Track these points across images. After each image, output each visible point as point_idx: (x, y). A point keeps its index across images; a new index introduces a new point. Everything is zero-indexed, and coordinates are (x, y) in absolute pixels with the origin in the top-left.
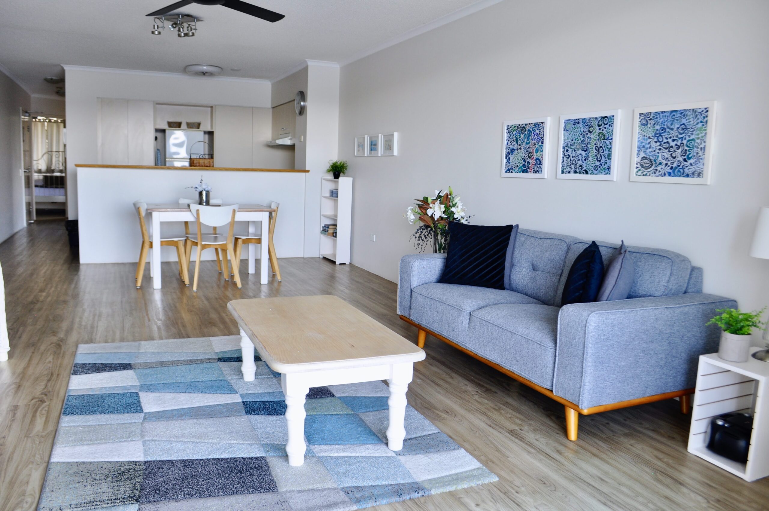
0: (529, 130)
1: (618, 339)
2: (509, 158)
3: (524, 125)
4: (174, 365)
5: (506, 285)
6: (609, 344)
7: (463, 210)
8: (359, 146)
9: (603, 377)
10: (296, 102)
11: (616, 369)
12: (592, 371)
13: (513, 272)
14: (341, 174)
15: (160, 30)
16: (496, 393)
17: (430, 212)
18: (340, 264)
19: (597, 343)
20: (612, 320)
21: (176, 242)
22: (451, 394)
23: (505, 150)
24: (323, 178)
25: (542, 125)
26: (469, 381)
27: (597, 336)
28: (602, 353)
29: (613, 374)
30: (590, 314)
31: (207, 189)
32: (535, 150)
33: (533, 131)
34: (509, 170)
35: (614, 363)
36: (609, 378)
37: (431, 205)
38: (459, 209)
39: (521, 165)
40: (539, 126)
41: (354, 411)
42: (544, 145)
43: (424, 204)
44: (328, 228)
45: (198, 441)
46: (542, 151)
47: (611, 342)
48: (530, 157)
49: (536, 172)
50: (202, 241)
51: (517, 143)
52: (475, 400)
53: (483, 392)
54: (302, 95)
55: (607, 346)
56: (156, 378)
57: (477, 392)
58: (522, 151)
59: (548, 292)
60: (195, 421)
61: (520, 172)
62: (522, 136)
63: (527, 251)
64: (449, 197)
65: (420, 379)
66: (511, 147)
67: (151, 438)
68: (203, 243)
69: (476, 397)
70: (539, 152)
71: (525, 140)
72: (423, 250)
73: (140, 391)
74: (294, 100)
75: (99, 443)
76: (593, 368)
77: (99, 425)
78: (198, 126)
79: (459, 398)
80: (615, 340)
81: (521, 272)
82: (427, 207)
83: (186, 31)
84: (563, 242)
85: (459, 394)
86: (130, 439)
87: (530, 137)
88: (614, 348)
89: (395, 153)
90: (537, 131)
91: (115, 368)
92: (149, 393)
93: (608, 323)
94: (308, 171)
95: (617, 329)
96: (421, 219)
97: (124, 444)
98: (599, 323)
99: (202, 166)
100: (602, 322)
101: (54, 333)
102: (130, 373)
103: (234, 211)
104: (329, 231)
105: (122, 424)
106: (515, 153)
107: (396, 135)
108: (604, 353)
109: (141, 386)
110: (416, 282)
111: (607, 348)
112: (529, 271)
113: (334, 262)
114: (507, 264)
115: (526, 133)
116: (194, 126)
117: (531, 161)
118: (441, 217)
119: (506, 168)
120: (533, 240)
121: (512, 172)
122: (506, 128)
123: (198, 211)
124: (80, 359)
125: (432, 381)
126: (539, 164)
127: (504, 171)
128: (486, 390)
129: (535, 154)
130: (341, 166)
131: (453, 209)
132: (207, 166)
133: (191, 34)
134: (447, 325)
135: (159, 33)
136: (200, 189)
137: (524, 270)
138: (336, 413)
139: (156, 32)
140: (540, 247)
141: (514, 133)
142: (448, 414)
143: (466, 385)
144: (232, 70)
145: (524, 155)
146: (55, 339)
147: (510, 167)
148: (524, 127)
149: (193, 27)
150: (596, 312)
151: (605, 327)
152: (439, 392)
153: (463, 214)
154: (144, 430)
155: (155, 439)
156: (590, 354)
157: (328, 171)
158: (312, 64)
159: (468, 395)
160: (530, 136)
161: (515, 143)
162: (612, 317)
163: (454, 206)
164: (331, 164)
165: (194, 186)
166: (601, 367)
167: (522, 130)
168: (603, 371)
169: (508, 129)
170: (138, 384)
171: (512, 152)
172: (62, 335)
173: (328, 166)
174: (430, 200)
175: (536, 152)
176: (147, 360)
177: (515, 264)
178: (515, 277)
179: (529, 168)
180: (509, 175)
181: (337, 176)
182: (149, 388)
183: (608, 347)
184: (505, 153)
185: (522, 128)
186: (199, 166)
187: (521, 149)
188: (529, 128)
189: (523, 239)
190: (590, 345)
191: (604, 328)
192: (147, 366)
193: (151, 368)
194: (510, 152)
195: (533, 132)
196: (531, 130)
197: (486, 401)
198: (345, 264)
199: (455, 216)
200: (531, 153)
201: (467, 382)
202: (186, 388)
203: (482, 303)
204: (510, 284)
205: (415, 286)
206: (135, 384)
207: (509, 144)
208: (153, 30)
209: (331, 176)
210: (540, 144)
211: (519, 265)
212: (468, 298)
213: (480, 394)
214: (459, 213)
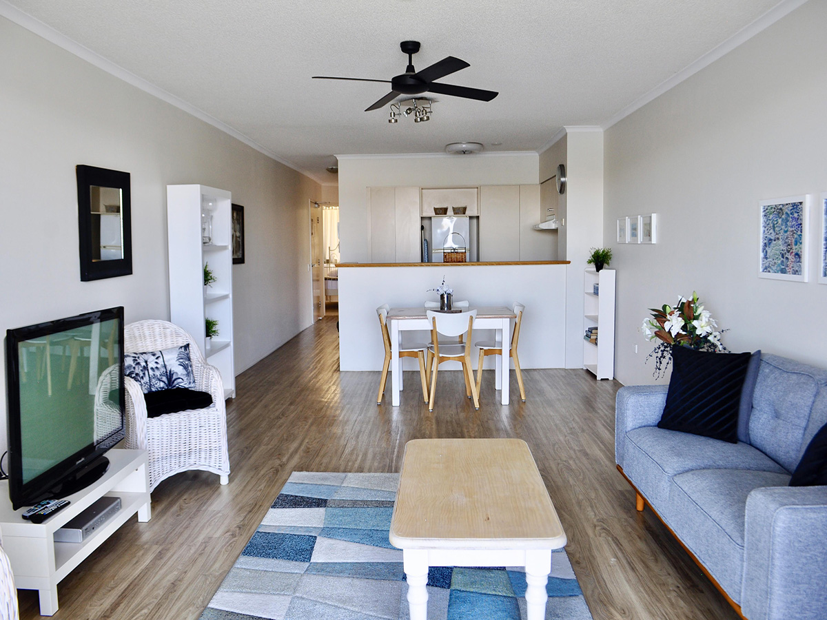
0: (787, 213)
1: (824, 549)
2: (766, 252)
3: (781, 206)
4: (365, 506)
5: (741, 436)
6: (809, 555)
7: (709, 323)
8: (620, 229)
9: (800, 603)
10: (557, 178)
11: (823, 593)
12: (781, 592)
13: (752, 418)
14: (605, 265)
15: (397, 117)
16: (702, 592)
17: (667, 326)
18: (602, 380)
19: (787, 552)
20: (813, 521)
21: (416, 352)
22: (643, 586)
23: (761, 240)
24: (587, 269)
25: (800, 206)
26: (676, 568)
27: (787, 541)
28: (797, 568)
29: (817, 600)
30: (778, 508)
31: (448, 292)
32: (793, 240)
33: (791, 214)
34: (766, 268)
35: (818, 584)
36: (811, 606)
37: (668, 317)
38: (703, 323)
39: (779, 262)
40: (797, 207)
41: (515, 594)
42: (803, 234)
43: (661, 316)
44: (591, 332)
45: (341, 605)
46: (801, 243)
47: (812, 552)
48: (788, 252)
49: (796, 272)
50: (439, 352)
51: (774, 231)
52: (669, 599)
53: (685, 589)
54: (562, 169)
55: (806, 557)
56: (341, 520)
57: (678, 587)
58: (780, 242)
59: (788, 452)
60: (350, 580)
61: (778, 272)
62: (780, 221)
63: (768, 389)
64: (692, 305)
65: (616, 557)
66: (769, 236)
67: (301, 595)
68: (441, 355)
69: (673, 596)
70: (799, 244)
71: (783, 227)
72: (661, 375)
73: (319, 535)
74: (555, 176)
75: (255, 593)
76: (782, 589)
77: (265, 571)
78: (464, 210)
79: (649, 592)
80: (818, 550)
81: (760, 419)
82: (665, 319)
83: (422, 116)
84: (811, 379)
85: (652, 588)
86: (282, 593)
87: (788, 223)
88: (817, 561)
89: (654, 240)
90: (796, 215)
91: (311, 503)
92: (326, 539)
93: (806, 524)
94: (569, 262)
95: (821, 533)
96: (657, 334)
97: (277, 597)
98: (789, 523)
99: (455, 262)
100: (796, 523)
101: (280, 455)
102: (320, 512)
103: (471, 318)
104: (592, 337)
105: (285, 573)
106: (772, 245)
107: (654, 216)
108: (799, 567)
109: (323, 529)
110: (631, 424)
111: (804, 561)
112: (770, 418)
113: (594, 377)
114: (743, 407)
115: (783, 217)
116: (460, 211)
117: (789, 257)
118: (678, 333)
119: (763, 264)
120: (777, 372)
121: (769, 272)
122: (762, 210)
123: (434, 318)
124: (286, 490)
125: (629, 563)
126: (799, 262)
127: (761, 270)
128: (691, 586)
129: (794, 247)
130: (604, 256)
131: (695, 323)
132: (459, 262)
133: (425, 118)
134: (651, 489)
135: (396, 121)
136: (441, 292)
137: (765, 416)
138: (494, 593)
139: (393, 121)
140: (784, 385)
141: (771, 216)
142: (623, 615)
143: (669, 574)
144: (492, 144)
145: (782, 247)
146: (277, 462)
147: (767, 265)
148: (781, 209)
149: (428, 110)
150: (787, 507)
151: (800, 530)
152: (629, 581)
153: (709, 329)
154: (300, 583)
155: (304, 596)
156: (778, 568)
157: (590, 262)
158: (570, 130)
159: (664, 591)
160: (788, 221)
161: (772, 231)
162: (812, 515)
163: (696, 318)
164: (593, 253)
165: (436, 289)
166: (796, 589)
167: (779, 213)
168: (800, 594)
169: (764, 211)
170: (322, 526)
171: (770, 243)
172: (284, 459)
173: (589, 256)
174: (668, 310)
175: (796, 245)
176: (344, 497)
177: (754, 406)
178: (753, 424)
179: (787, 267)
180: (767, 275)
181: (599, 268)
182: (328, 532)
183: (807, 559)
184: (761, 244)
185: (779, 210)
186: (452, 262)
187: (778, 239)
188: (787, 211)
189: (767, 371)
190: (778, 555)
191: (798, 532)
192: (341, 504)
193: (342, 507)
194: (768, 243)
195: (791, 216)
196: (789, 213)
197: (682, 603)
198: (608, 379)
199: (698, 332)
200: (789, 245)
201: (671, 570)
202: (362, 537)
203: (691, 464)
204: (748, 435)
205: (629, 429)
206: (319, 526)
207: (766, 232)
208: (390, 118)
209: (593, 267)
210: (799, 233)
211: (758, 408)
212: (676, 455)
213: (681, 591)
214: (701, 327)
